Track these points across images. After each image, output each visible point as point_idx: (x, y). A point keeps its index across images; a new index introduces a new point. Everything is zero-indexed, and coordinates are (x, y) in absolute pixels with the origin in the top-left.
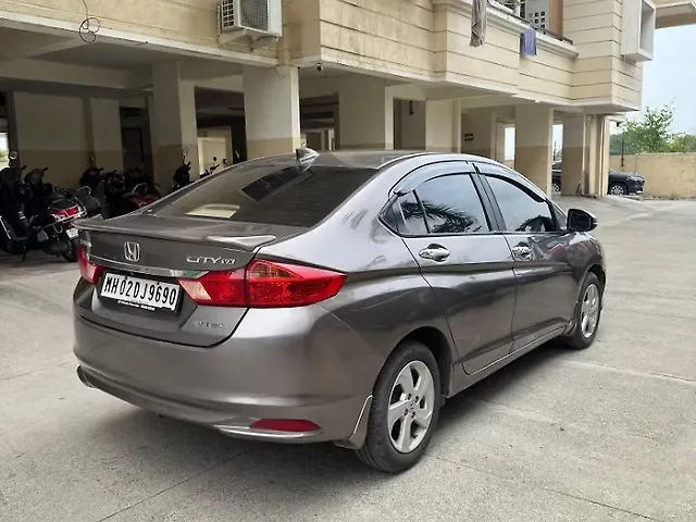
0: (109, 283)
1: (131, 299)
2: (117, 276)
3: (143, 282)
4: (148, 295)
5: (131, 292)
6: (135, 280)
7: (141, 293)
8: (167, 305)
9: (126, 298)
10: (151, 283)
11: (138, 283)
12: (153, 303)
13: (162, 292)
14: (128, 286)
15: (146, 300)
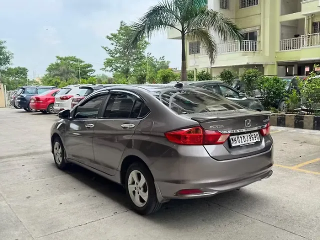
0: (233, 140)
1: (244, 143)
2: (234, 136)
3: (245, 135)
4: (249, 139)
5: (243, 141)
6: (242, 136)
7: (246, 140)
8: (257, 140)
9: (242, 144)
10: (248, 135)
11: (244, 136)
12: (252, 141)
13: (253, 136)
14: (240, 139)
15: (249, 142)
